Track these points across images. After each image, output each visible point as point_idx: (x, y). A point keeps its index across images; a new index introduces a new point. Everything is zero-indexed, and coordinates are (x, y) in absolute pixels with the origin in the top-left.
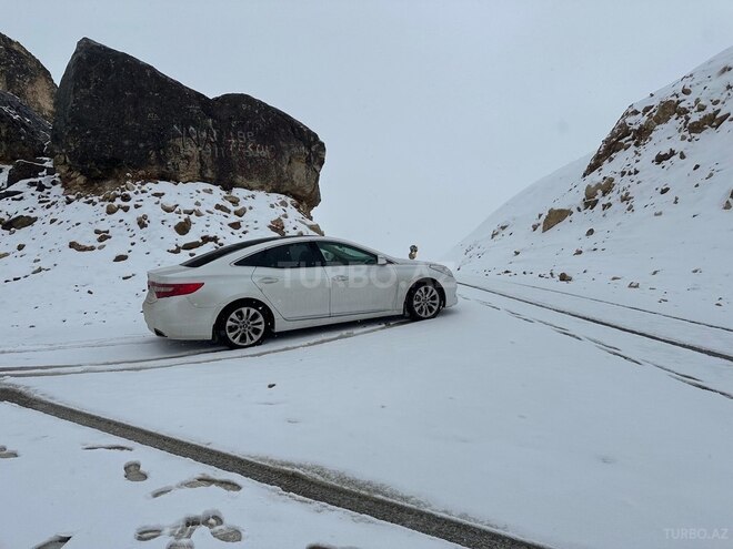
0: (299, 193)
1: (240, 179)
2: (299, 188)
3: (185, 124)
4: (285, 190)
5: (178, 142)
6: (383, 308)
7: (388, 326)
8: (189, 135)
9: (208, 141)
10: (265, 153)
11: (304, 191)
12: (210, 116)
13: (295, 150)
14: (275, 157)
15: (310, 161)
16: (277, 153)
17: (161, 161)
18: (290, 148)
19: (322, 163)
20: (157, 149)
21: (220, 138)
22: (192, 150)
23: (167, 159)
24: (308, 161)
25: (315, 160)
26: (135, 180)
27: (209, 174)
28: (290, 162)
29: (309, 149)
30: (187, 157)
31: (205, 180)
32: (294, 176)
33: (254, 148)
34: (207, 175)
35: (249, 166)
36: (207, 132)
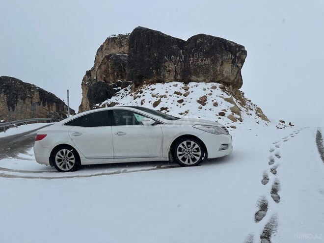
0: (227, 81)
1: (194, 77)
2: (227, 78)
3: (169, 56)
4: (218, 80)
5: (166, 64)
6: (152, 155)
7: (159, 168)
8: (171, 60)
9: (179, 61)
10: (208, 62)
11: (229, 79)
12: (182, 49)
13: (225, 57)
14: (213, 63)
15: (235, 62)
16: (214, 61)
17: (158, 74)
18: (222, 56)
19: (243, 62)
20: (156, 69)
21: (185, 58)
22: (172, 67)
23: (161, 73)
24: (233, 62)
25: (238, 61)
26: (147, 84)
27: (179, 77)
28: (222, 64)
29: (235, 55)
30: (170, 71)
31: (176, 80)
32: (224, 72)
33: (202, 60)
34: (177, 78)
35: (198, 71)
36: (180, 57)
